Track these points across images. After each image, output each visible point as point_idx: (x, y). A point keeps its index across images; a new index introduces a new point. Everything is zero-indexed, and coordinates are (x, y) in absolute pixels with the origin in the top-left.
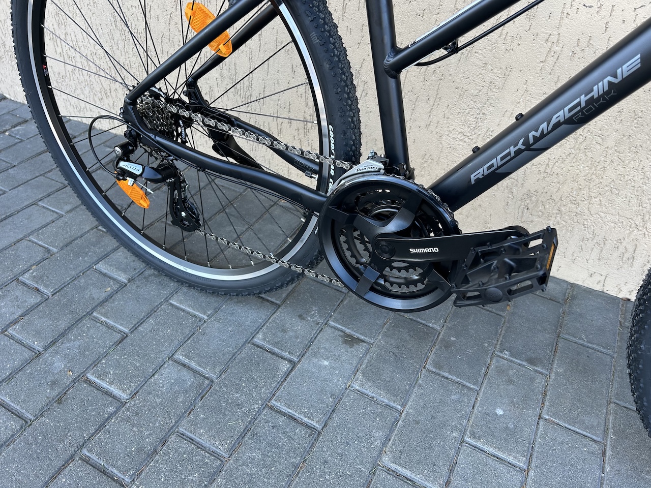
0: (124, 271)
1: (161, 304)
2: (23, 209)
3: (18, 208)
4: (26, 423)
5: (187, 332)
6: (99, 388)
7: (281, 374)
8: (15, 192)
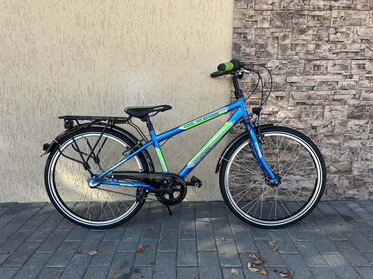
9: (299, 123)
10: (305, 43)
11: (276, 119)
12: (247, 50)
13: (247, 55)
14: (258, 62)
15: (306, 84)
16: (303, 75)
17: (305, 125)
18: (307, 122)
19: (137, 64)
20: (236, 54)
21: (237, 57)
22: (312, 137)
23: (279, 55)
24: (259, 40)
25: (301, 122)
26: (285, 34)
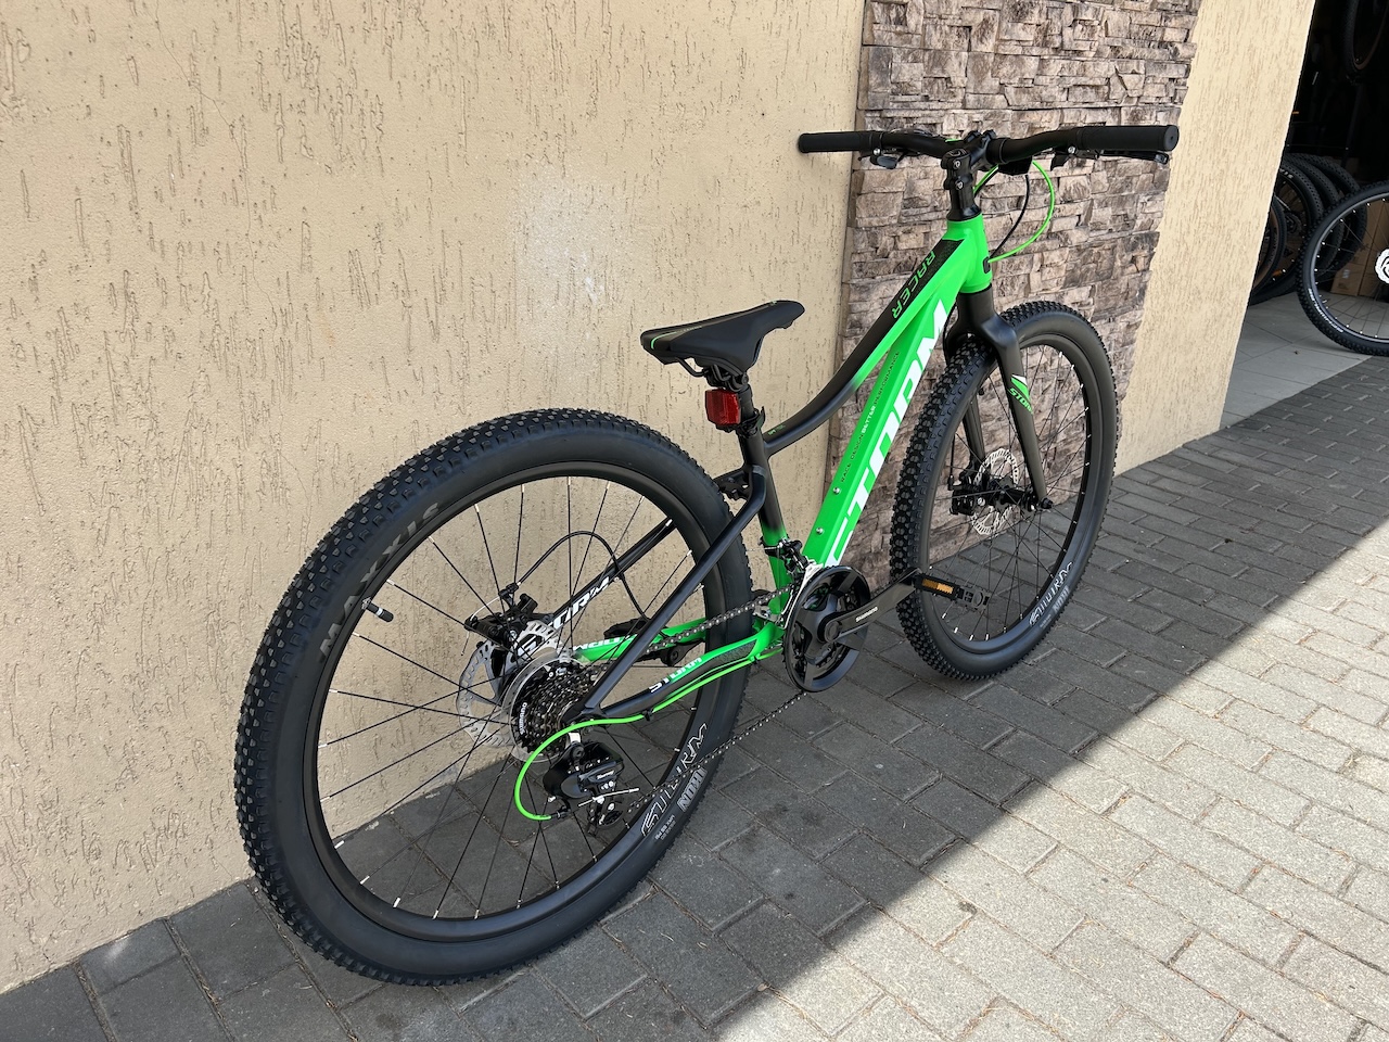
10: (1019, 51)
12: (904, 71)
13: (902, 88)
14: (923, 116)
19: (568, 124)
20: (879, 85)
21: (882, 97)
23: (971, 91)
24: (932, 32)
26: (987, 16)
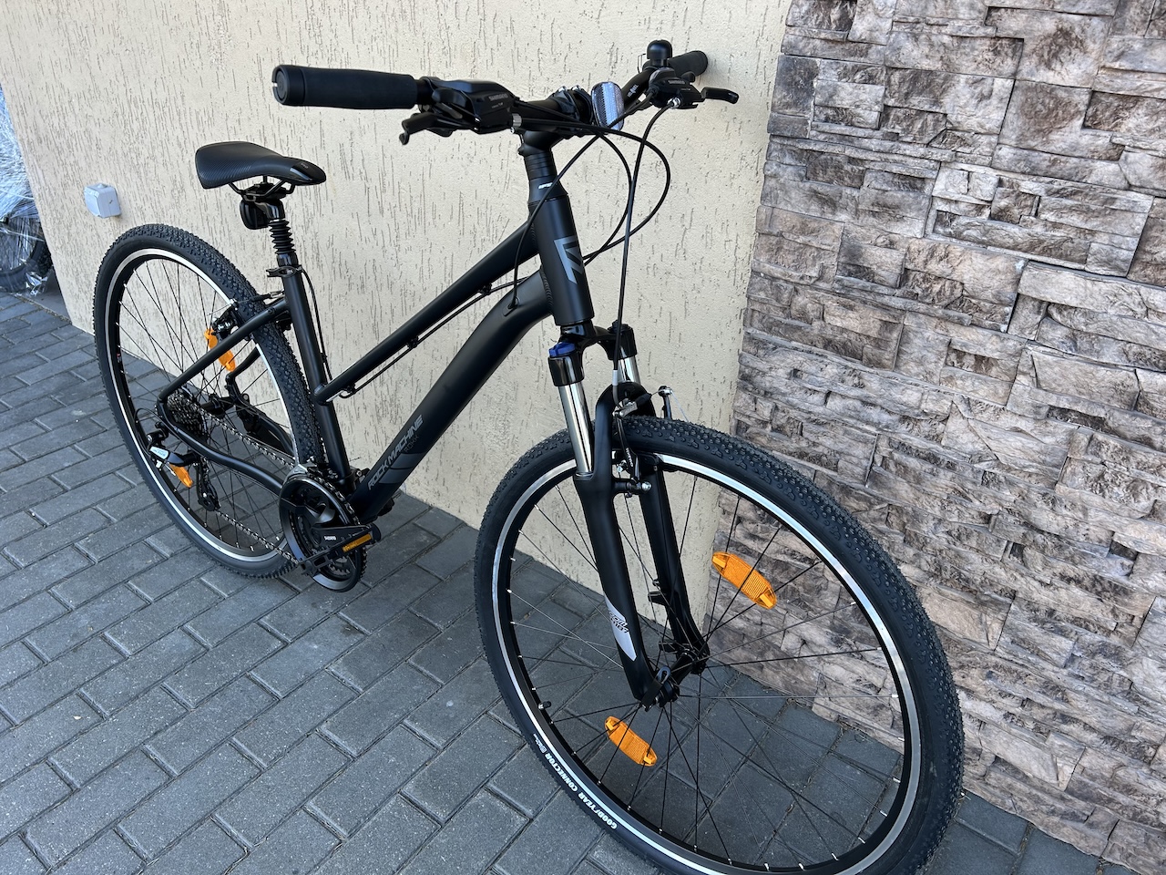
0: (170, 546)
1: (191, 579)
2: (99, 477)
3: (95, 476)
4: (44, 663)
5: (204, 606)
6: (110, 644)
7: (270, 651)
8: (97, 459)
9: (1040, 504)
11: (933, 445)
12: (843, 94)
13: (841, 116)
14: (887, 160)
15: (1130, 331)
16: (1131, 276)
17: (1070, 523)
18: (1085, 514)
20: (788, 105)
21: (791, 122)
22: (1099, 589)
23: (1008, 142)
24: (908, 46)
25: (1054, 502)
26: (1065, 25)
